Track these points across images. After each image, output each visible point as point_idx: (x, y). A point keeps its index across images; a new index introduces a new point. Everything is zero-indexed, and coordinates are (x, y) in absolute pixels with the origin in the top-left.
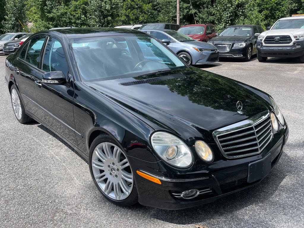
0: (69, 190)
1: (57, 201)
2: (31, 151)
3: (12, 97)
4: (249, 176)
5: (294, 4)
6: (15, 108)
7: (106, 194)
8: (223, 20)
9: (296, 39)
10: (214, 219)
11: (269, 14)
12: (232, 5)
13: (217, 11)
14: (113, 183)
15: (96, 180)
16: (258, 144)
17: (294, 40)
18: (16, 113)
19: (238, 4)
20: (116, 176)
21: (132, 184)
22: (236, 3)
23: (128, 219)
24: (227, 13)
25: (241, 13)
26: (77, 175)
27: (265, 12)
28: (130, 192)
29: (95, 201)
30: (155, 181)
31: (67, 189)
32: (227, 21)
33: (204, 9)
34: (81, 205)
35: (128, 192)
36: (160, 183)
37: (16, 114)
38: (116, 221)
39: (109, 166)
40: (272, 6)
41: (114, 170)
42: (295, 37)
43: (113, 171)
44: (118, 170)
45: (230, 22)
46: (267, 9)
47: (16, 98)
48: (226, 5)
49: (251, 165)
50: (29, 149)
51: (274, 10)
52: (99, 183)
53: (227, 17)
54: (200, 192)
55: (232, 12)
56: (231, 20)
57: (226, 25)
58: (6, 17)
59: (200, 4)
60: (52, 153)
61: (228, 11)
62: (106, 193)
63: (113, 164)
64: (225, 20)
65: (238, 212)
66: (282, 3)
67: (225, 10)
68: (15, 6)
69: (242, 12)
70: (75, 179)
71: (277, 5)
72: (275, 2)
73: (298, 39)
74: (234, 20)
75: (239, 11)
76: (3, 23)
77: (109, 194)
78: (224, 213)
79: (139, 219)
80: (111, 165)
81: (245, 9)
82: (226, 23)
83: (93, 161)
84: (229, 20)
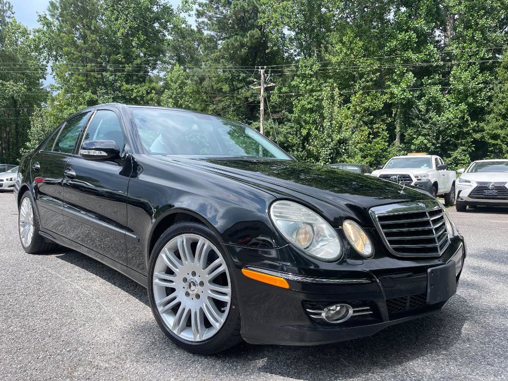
0: (104, 334)
1: (80, 349)
2: (40, 283)
3: (21, 212)
4: (429, 290)
5: (403, 152)
6: (22, 229)
7: (176, 334)
8: (321, 158)
9: (418, 180)
10: (373, 373)
11: (373, 161)
12: (332, 141)
13: (314, 146)
14: (190, 311)
15: (158, 308)
16: (437, 240)
17: (415, 180)
18: (23, 237)
19: (340, 139)
20: (198, 296)
21: (229, 305)
22: (338, 138)
23: (217, 374)
24: (327, 150)
25: (343, 151)
26: (121, 314)
27: (368, 159)
28: (223, 320)
29: (153, 349)
30: (278, 284)
31: (100, 333)
32: (326, 159)
33: (294, 152)
34: (126, 356)
35: (218, 322)
36: (287, 286)
37: (23, 240)
38: (194, 377)
39: (185, 280)
40: (377, 153)
41: (194, 285)
42: (416, 177)
43: (193, 287)
44: (202, 284)
45: (330, 160)
46: (371, 155)
47: (28, 213)
48: (325, 140)
49: (432, 272)
50: (38, 282)
51: (380, 157)
52: (164, 314)
53: (326, 154)
54: (354, 312)
55: (333, 149)
56: (331, 158)
57: (325, 164)
58: (28, 144)
59: (289, 146)
60: (78, 287)
61: (328, 147)
62: (175, 332)
63: (194, 274)
64: (323, 158)
65: (411, 363)
66: (388, 150)
67: (324, 146)
68: (43, 130)
69: (345, 149)
70: (117, 319)
71: (383, 152)
72: (381, 148)
73: (420, 180)
74: (335, 159)
75: (342, 148)
76: (22, 152)
77: (182, 333)
78: (389, 365)
79: (238, 374)
80: (190, 277)
81: (348, 146)
82: (325, 161)
83: (156, 273)
84: (328, 159)
